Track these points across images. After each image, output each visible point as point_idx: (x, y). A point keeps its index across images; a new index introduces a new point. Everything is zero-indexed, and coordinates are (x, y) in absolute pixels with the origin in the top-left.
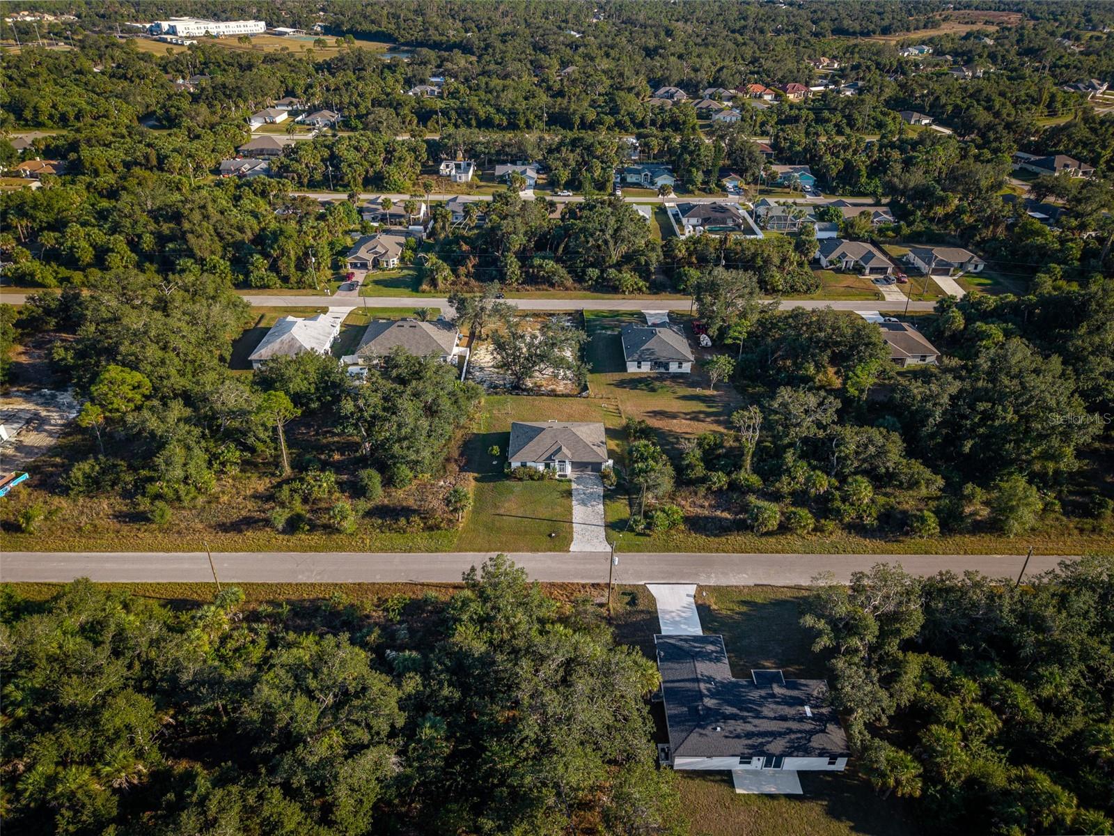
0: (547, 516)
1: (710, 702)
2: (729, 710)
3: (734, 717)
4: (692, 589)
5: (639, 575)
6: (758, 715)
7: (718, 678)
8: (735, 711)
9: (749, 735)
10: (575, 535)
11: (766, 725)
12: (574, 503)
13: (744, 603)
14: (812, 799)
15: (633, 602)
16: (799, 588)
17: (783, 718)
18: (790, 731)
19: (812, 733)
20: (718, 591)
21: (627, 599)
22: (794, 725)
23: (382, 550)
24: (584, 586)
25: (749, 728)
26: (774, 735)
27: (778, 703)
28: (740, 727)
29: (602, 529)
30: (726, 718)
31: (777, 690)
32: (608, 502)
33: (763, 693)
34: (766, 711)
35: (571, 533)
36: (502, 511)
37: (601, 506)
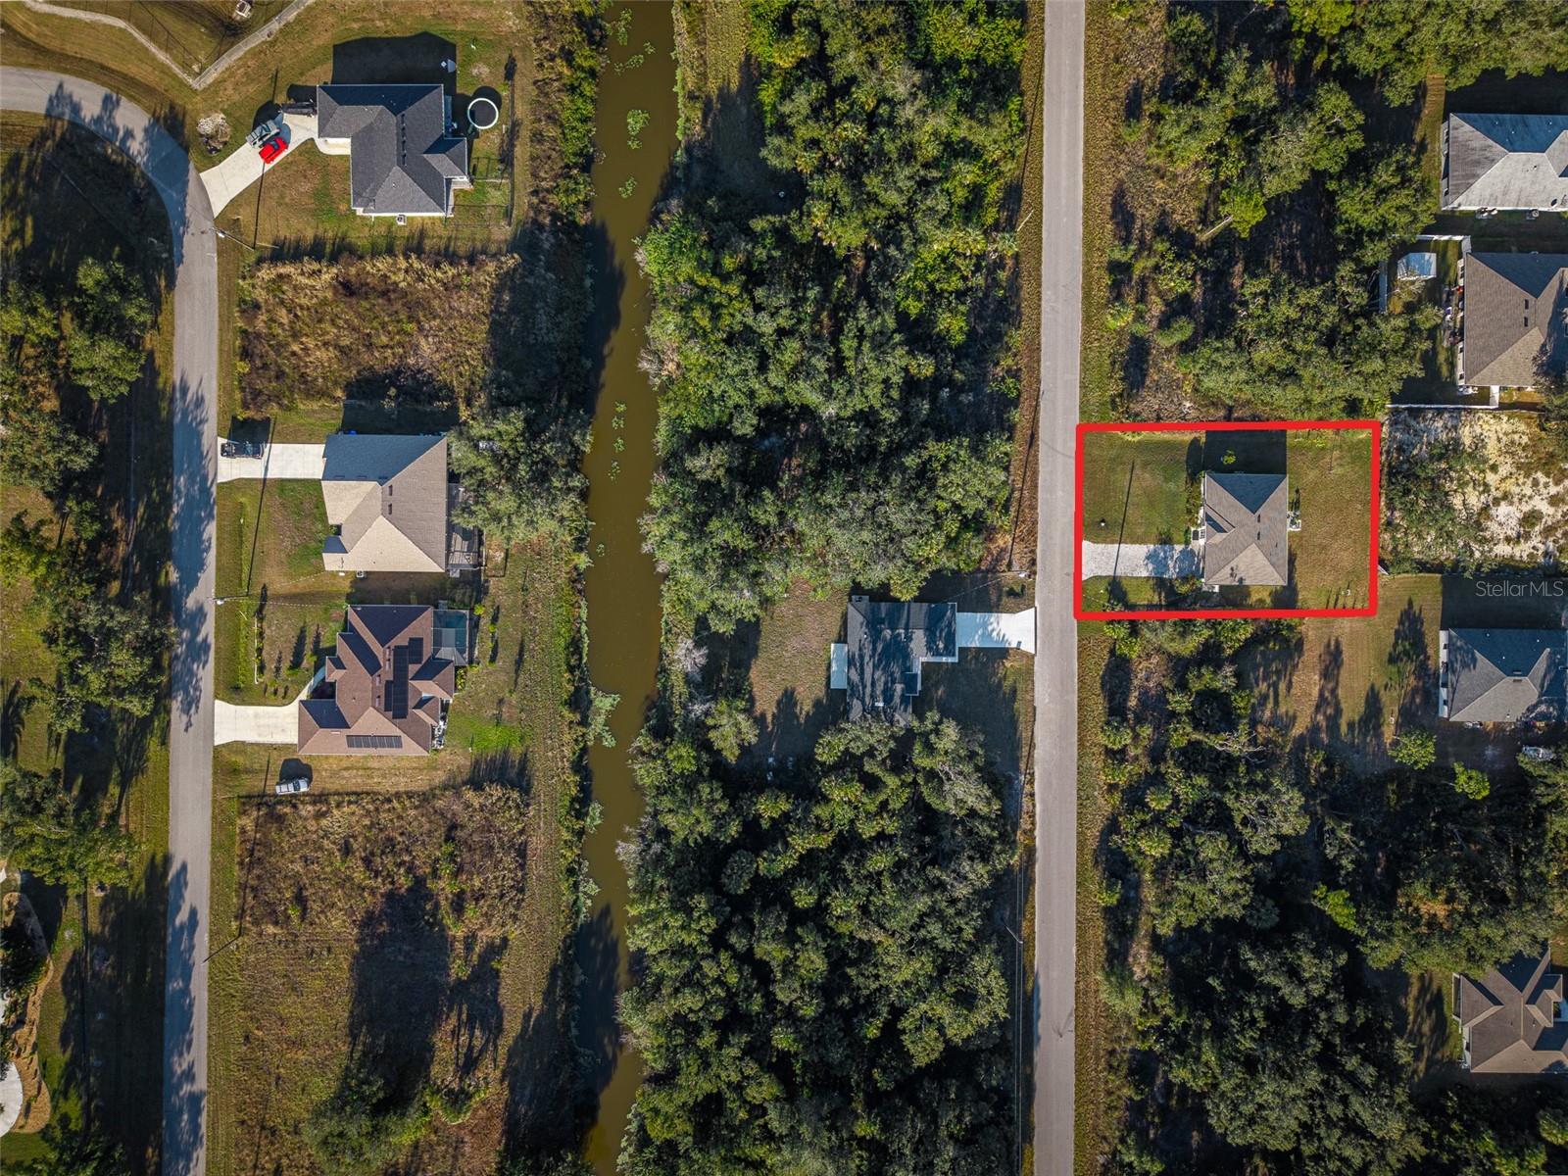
0: (1130, 518)
1: (888, 633)
2: (880, 648)
3: (874, 649)
4: (1028, 647)
5: (1045, 602)
6: (875, 667)
7: (912, 645)
8: (879, 650)
9: (862, 657)
10: (1101, 546)
11: (868, 670)
12: (1152, 547)
13: (1014, 691)
14: (827, 693)
15: (1012, 593)
16: (1032, 746)
17: (873, 684)
18: (864, 687)
19: (863, 702)
20: (1029, 673)
21: (1018, 589)
22: (868, 690)
23: (1085, 360)
24: (1033, 552)
25: (867, 659)
26: (862, 674)
27: (886, 683)
28: (867, 652)
29: (1111, 573)
30: (874, 643)
31: (899, 687)
32: (1151, 582)
33: (897, 675)
34: (878, 674)
35: (1104, 541)
36: (1137, 471)
37: (1145, 574)
